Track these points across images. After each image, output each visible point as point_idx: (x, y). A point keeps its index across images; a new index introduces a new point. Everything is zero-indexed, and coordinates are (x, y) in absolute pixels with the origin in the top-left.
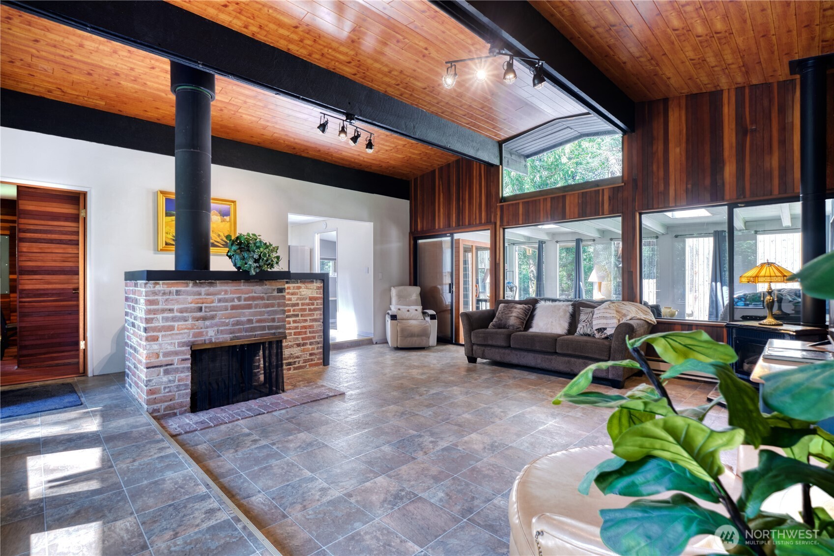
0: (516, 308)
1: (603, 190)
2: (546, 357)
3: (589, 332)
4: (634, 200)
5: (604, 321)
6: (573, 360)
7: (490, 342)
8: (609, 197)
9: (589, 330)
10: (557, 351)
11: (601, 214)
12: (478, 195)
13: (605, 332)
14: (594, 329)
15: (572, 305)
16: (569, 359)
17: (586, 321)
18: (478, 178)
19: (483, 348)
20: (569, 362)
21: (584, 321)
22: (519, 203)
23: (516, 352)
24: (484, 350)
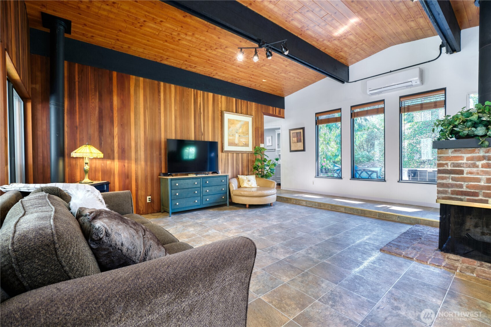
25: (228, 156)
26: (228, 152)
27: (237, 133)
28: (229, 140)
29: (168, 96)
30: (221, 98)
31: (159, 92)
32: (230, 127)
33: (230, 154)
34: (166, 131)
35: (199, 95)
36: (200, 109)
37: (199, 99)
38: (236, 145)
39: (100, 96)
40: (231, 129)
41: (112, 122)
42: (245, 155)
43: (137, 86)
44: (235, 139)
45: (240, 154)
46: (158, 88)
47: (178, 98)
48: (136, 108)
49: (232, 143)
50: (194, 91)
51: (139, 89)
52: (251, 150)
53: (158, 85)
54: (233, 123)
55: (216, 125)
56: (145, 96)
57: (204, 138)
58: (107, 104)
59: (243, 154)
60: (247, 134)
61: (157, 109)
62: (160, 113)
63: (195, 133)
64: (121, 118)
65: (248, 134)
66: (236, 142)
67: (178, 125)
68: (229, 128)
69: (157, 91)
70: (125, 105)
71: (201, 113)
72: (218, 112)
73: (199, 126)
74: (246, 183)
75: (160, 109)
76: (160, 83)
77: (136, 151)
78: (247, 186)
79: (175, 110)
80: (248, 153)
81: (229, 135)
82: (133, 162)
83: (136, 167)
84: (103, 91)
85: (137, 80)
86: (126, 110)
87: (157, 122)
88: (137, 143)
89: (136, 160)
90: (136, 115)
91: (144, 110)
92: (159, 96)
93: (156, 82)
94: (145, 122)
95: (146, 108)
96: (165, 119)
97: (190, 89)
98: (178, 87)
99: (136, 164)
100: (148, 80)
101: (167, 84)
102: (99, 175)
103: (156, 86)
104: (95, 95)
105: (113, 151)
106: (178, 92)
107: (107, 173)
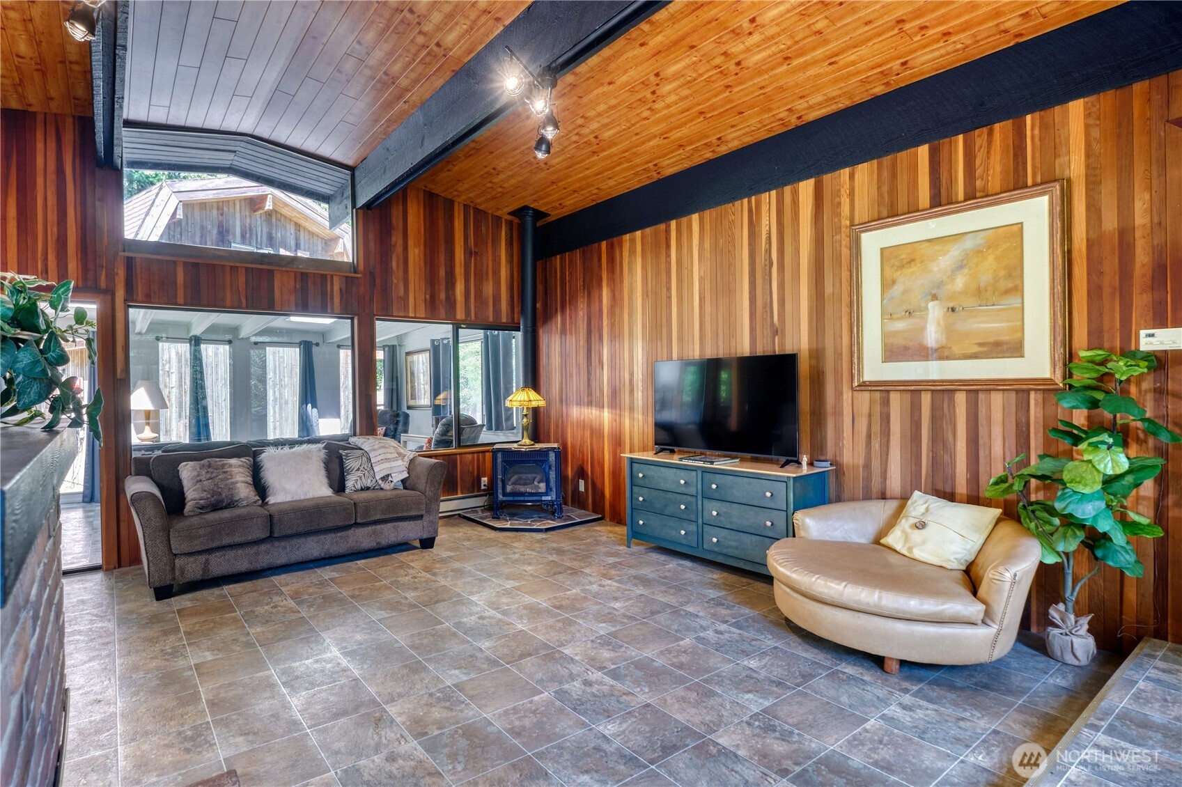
0: (231, 466)
1: (332, 276)
2: (339, 534)
3: (369, 483)
4: (371, 300)
5: (387, 465)
6: (379, 527)
7: (227, 541)
8: (341, 290)
9: (369, 481)
10: (359, 521)
11: (329, 311)
13: (390, 479)
14: (378, 478)
15: (325, 448)
16: (374, 527)
17: (361, 469)
19: (202, 558)
20: (374, 532)
21: (358, 470)
22: (175, 262)
23: (283, 544)
24: (207, 560)
25: (886, 403)
26: (883, 389)
27: (934, 297)
28: (885, 335)
29: (685, 249)
30: (852, 176)
31: (668, 246)
32: (894, 282)
33: (895, 398)
34: (680, 339)
35: (764, 208)
36: (769, 251)
37: (765, 221)
38: (923, 353)
39: (589, 294)
40: (897, 289)
41: (601, 338)
42: (997, 399)
43: (632, 251)
44: (922, 329)
45: (961, 398)
46: (666, 238)
47: (707, 245)
48: (630, 298)
49: (906, 348)
50: (749, 203)
51: (635, 257)
52: (1046, 373)
53: (666, 231)
54: (912, 261)
55: (828, 289)
56: (644, 268)
57: (782, 344)
58: (595, 307)
59: (981, 396)
60: (1007, 292)
61: (665, 290)
62: (669, 297)
63: (752, 330)
64: (612, 325)
65: (1018, 290)
66: (932, 336)
67: (708, 318)
68: (886, 284)
69: (664, 246)
70: (616, 301)
71: (771, 264)
72: (838, 237)
73: (764, 307)
74: (904, 531)
75: (669, 289)
76: (670, 225)
77: (632, 391)
78: (898, 548)
79: (701, 279)
80: (1021, 389)
81: (887, 315)
82: (627, 414)
83: (632, 426)
84: (591, 285)
85: (633, 241)
86: (617, 310)
87: (664, 321)
88: (632, 375)
89: (632, 409)
90: (630, 316)
91: (643, 300)
92: (668, 256)
93: (662, 226)
94: (644, 326)
95: (645, 294)
96: (678, 309)
97: (738, 203)
98: (707, 213)
99: (632, 419)
100: (648, 230)
101: (684, 220)
102: (588, 434)
103: (663, 236)
104: (583, 296)
105: (602, 391)
106: (707, 226)
107: (596, 432)
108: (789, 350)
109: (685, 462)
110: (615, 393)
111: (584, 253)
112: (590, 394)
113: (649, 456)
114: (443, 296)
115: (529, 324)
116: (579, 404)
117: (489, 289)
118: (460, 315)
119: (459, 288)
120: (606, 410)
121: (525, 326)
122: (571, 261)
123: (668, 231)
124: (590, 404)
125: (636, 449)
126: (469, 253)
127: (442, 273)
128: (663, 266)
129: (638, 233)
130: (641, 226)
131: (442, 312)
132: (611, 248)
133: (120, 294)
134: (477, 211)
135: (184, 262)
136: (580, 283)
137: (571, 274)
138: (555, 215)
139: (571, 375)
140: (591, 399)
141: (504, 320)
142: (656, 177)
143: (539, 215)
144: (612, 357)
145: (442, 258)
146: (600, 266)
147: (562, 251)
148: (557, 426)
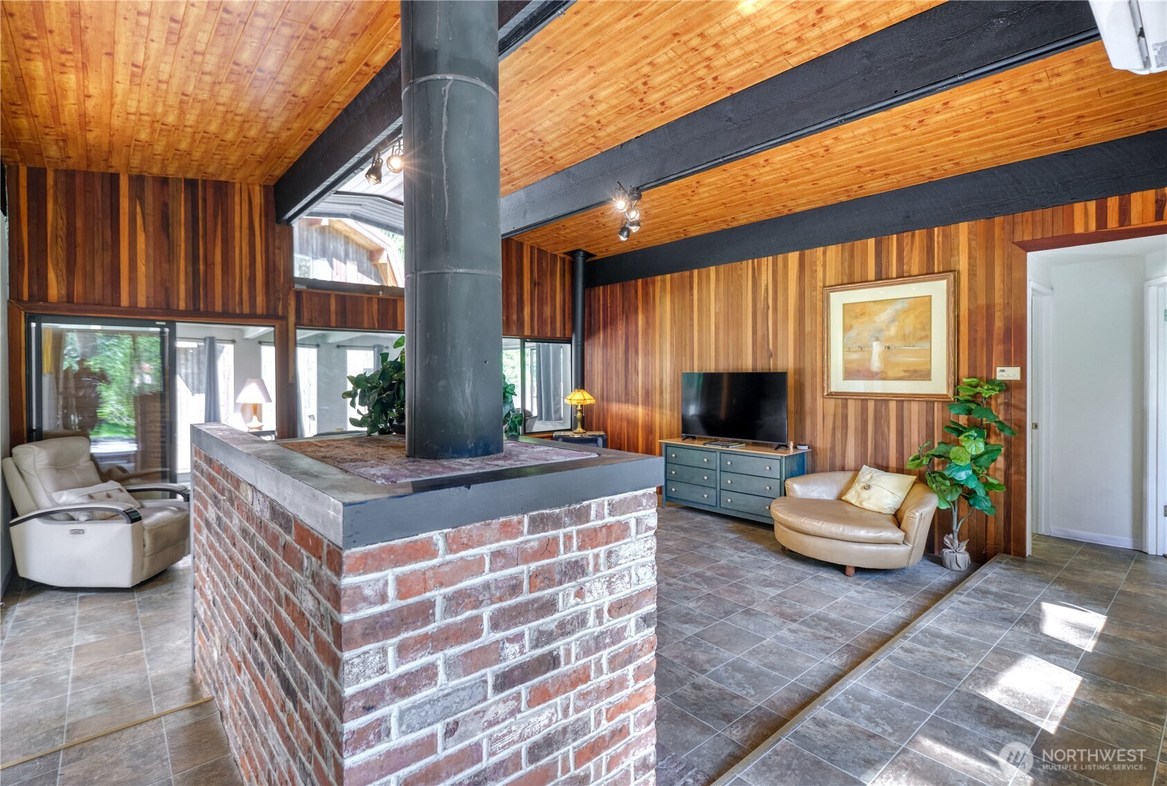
12: (246, 262)
18: (246, 232)
22: (329, 295)
25: (845, 407)
26: (844, 397)
27: (877, 339)
28: (846, 362)
29: (705, 291)
30: (824, 253)
31: (691, 288)
32: (851, 327)
33: (851, 403)
34: (700, 356)
35: (764, 268)
36: (766, 298)
37: (764, 277)
38: (871, 376)
39: (627, 318)
40: (853, 333)
41: (637, 352)
42: (915, 407)
43: (663, 289)
44: (870, 359)
45: (893, 405)
46: (690, 282)
47: (721, 289)
48: (661, 324)
49: (859, 371)
50: (753, 263)
51: (665, 294)
52: (945, 392)
54: (863, 314)
55: (808, 328)
56: (672, 302)
57: (775, 364)
58: (632, 328)
59: (906, 404)
60: (921, 339)
61: (688, 320)
62: (692, 325)
63: (754, 353)
64: (646, 343)
65: (928, 338)
66: (876, 365)
67: (721, 343)
68: (847, 328)
69: (688, 287)
70: (649, 324)
71: (768, 308)
72: (814, 294)
73: (763, 337)
75: (692, 319)
76: (692, 273)
77: (661, 393)
78: (853, 502)
79: (717, 314)
80: (929, 401)
81: (847, 349)
82: (657, 410)
83: (661, 419)
84: (629, 312)
85: (664, 281)
86: (650, 332)
87: (688, 341)
88: (661, 381)
89: (661, 406)
90: (661, 336)
91: (671, 326)
92: (692, 295)
93: (687, 273)
94: (672, 345)
95: (673, 322)
96: (699, 335)
97: (744, 263)
98: (722, 267)
99: (661, 413)
100: (676, 275)
101: (704, 270)
102: (625, 424)
103: (687, 280)
104: (622, 320)
105: (637, 393)
106: (722, 276)
107: (632, 423)
108: (780, 369)
109: (708, 446)
110: (647, 394)
111: (623, 286)
112: (627, 394)
113: (678, 441)
114: (515, 317)
115: (579, 340)
116: (619, 401)
117: (547, 311)
118: (527, 332)
119: (527, 311)
120: (640, 407)
121: (576, 341)
122: (612, 292)
123: (691, 277)
124: (627, 401)
125: (665, 436)
126: (534, 284)
127: (514, 299)
128: (687, 302)
129: (668, 276)
130: (671, 272)
131: (514, 328)
132: (645, 285)
133: (292, 319)
134: (540, 251)
135: (336, 295)
136: (619, 309)
137: (612, 301)
138: (600, 256)
139: (611, 379)
140: (628, 398)
141: (558, 335)
142: (683, 236)
143: (588, 255)
144: (646, 367)
145: (514, 287)
146: (636, 297)
147: (605, 283)
148: (599, 418)
